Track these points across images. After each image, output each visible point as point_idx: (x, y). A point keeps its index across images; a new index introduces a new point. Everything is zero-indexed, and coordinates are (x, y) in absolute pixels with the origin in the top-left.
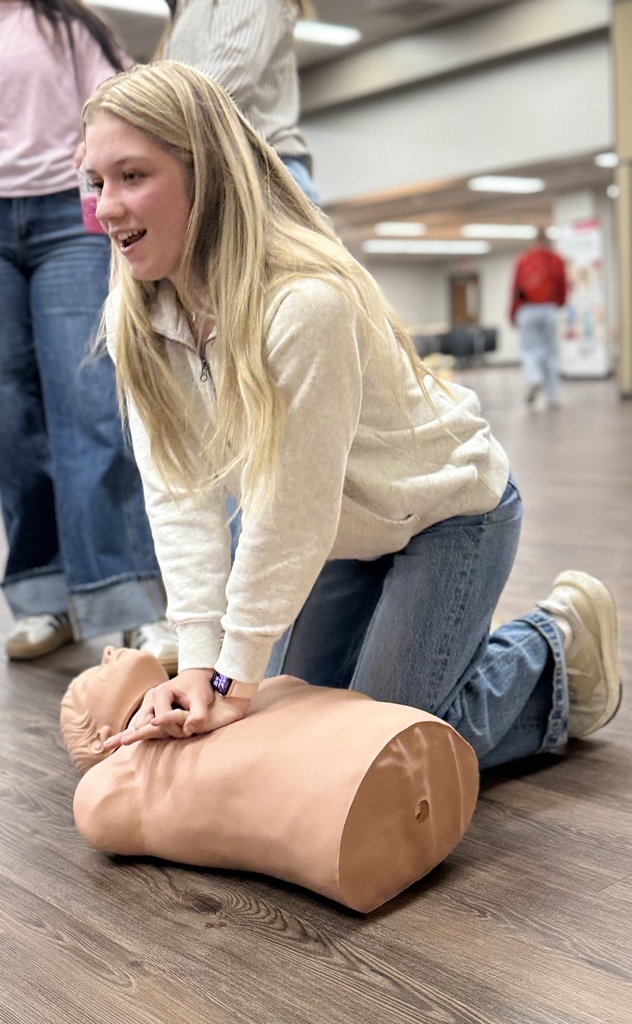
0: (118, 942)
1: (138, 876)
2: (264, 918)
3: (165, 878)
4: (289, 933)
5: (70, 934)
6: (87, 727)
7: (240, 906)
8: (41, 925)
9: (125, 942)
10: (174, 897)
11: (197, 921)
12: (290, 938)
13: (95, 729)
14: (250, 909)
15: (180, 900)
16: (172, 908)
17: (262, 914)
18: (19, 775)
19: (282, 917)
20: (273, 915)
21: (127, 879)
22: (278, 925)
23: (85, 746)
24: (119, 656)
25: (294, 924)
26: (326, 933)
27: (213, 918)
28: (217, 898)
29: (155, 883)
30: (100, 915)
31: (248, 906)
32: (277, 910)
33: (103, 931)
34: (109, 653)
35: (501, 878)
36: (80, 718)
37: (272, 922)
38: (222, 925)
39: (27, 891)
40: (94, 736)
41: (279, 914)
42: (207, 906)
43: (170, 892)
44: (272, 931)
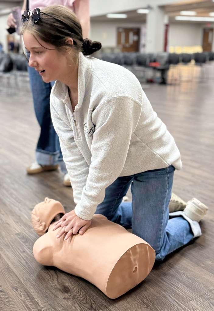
0: (37, 301)
1: (49, 274)
2: (81, 298)
3: (56, 276)
4: (87, 305)
5: (24, 295)
6: (39, 221)
7: (75, 292)
8: (17, 290)
9: (39, 301)
10: (57, 285)
11: (61, 296)
12: (87, 308)
13: (41, 223)
14: (78, 293)
15: (59, 286)
16: (55, 289)
17: (81, 296)
18: (25, 227)
19: (86, 298)
20: (84, 297)
21: (45, 275)
22: (85, 301)
23: (38, 227)
24: (49, 202)
25: (89, 302)
26: (98, 307)
27: (66, 295)
28: (69, 287)
29: (53, 278)
30: (34, 289)
31: (78, 292)
32: (86, 295)
33: (34, 295)
34: (46, 200)
35: (157, 292)
36: (37, 218)
37: (83, 300)
38: (68, 299)
39: (16, 275)
40: (41, 224)
41: (86, 297)
42: (66, 290)
43: (56, 282)
44: (82, 303)
